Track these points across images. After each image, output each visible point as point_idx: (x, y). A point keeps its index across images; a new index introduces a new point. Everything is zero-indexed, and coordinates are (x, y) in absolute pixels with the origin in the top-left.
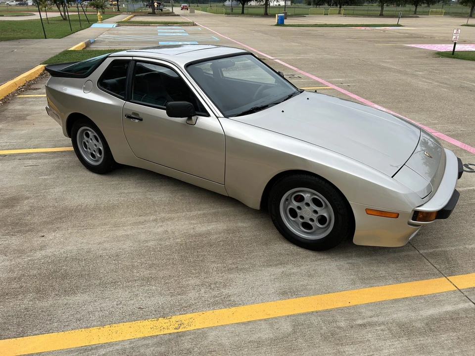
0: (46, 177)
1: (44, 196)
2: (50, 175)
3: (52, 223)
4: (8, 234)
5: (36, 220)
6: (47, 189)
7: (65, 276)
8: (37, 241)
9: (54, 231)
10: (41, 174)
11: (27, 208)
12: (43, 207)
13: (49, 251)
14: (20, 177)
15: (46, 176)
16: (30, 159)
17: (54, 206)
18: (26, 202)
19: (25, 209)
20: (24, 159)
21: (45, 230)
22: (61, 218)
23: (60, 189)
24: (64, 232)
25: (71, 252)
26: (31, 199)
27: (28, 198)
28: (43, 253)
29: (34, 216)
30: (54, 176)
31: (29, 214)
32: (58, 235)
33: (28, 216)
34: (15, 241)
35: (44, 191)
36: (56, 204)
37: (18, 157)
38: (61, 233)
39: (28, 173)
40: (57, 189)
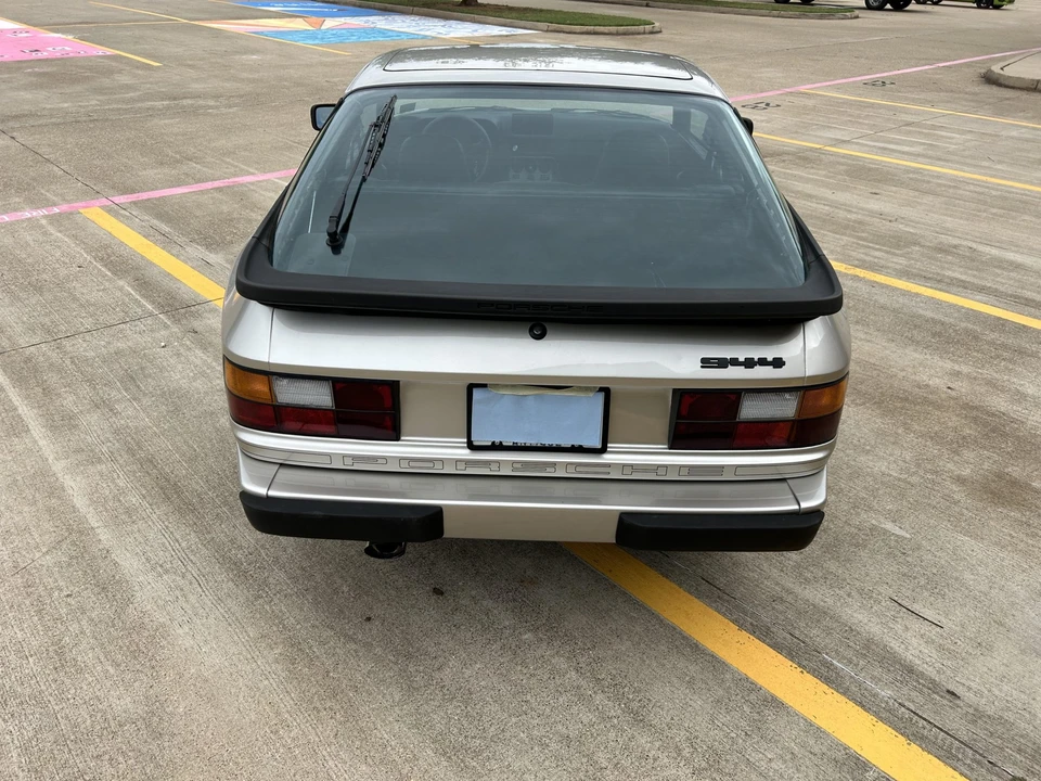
0: (889, 526)
1: (918, 466)
2: (873, 529)
3: (926, 401)
4: (1014, 421)
5: (954, 421)
6: (905, 481)
7: (939, 334)
8: (962, 387)
9: (927, 386)
10: (898, 550)
11: (968, 455)
12: (932, 438)
13: (948, 365)
14: (968, 576)
15: (885, 531)
16: (910, 670)
17: (908, 429)
18: (966, 472)
19: (972, 455)
20: (934, 686)
21: (943, 396)
22: (906, 399)
23: (871, 464)
24: (913, 377)
25: (915, 351)
26: (952, 471)
27: (960, 480)
28: (957, 368)
29: (955, 429)
30: (864, 516)
31: (964, 438)
32: (923, 378)
33: (970, 435)
34: (1000, 403)
35: (914, 480)
36: (900, 431)
37: (954, 721)
38: (917, 378)
39: (937, 583)
40: (881, 466)
